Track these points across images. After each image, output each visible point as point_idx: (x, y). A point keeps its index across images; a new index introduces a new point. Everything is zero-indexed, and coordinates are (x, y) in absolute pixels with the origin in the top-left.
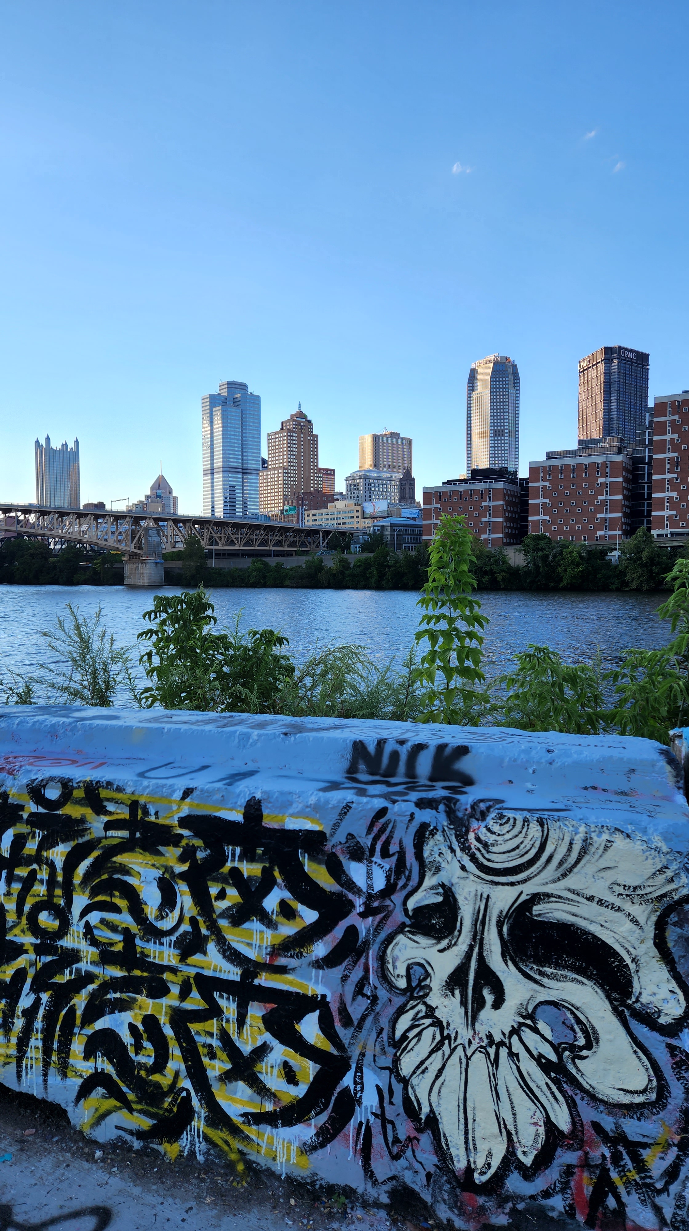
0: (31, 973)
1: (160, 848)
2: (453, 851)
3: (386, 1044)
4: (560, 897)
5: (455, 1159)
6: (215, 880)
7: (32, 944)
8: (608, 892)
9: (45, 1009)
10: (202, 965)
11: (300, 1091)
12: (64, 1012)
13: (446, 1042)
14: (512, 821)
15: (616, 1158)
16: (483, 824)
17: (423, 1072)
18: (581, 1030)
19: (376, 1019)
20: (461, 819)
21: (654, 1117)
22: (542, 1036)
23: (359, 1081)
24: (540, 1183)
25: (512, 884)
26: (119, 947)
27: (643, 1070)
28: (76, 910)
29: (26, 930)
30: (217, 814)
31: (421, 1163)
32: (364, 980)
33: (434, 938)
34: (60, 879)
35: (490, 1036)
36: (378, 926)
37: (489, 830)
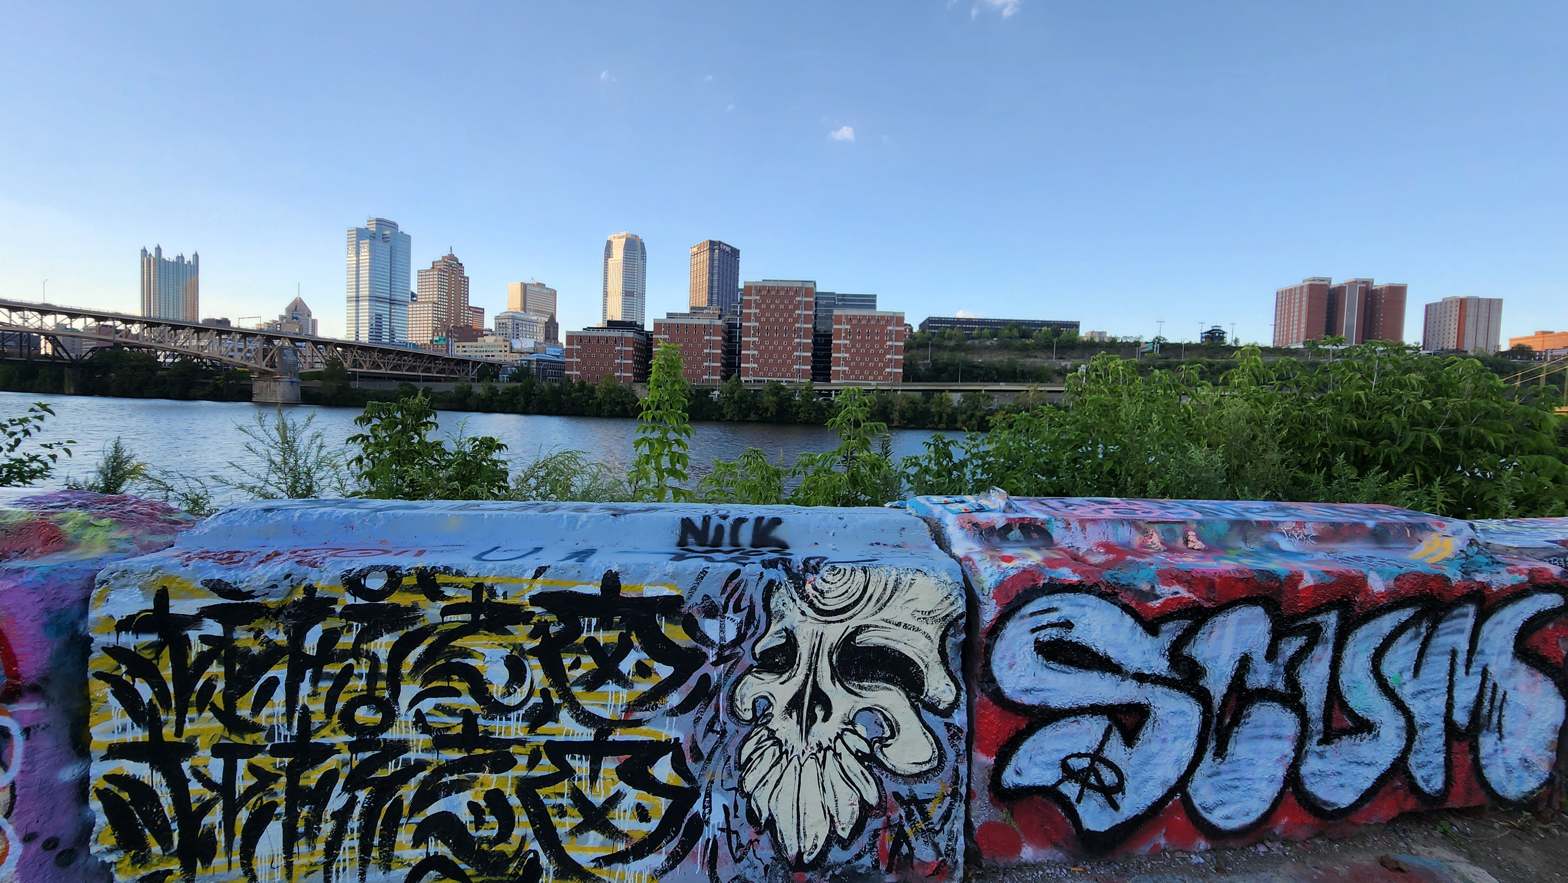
0: (344, 773)
1: (508, 627)
2: (794, 601)
3: (733, 768)
4: (876, 626)
5: (789, 849)
6: (569, 651)
7: (345, 743)
8: (910, 618)
9: (363, 807)
10: (553, 732)
11: (652, 826)
12: (387, 806)
13: (784, 756)
14: (843, 571)
15: (909, 815)
16: (818, 577)
17: (764, 785)
18: (889, 725)
19: (724, 750)
20: (797, 575)
21: (936, 778)
22: (860, 736)
23: (708, 806)
24: (855, 849)
25: (842, 621)
26: (459, 729)
27: (929, 745)
28: (404, 700)
29: (337, 729)
30: (573, 589)
31: (760, 859)
32: (716, 716)
33: (777, 673)
34: (384, 670)
35: (819, 745)
36: (729, 670)
37: (824, 580)
